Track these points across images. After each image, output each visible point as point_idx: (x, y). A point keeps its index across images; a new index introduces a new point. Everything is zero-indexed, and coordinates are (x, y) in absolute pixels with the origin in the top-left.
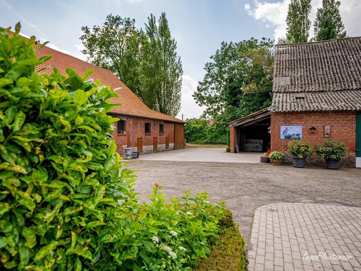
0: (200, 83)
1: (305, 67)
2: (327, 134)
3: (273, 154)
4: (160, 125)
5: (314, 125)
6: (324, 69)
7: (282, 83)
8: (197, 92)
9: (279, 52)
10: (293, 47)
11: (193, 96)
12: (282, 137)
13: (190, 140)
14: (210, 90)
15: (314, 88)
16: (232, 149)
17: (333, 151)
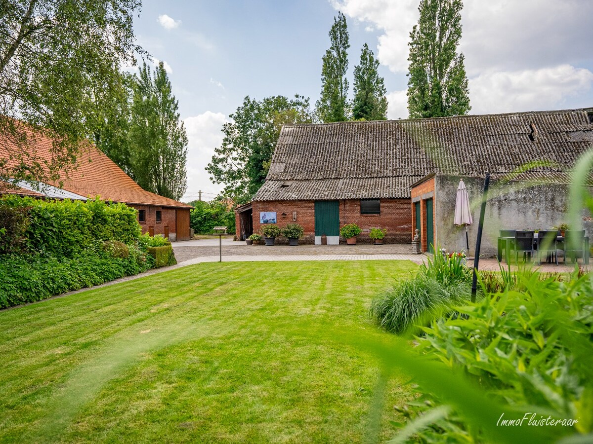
0: (217, 150)
1: (302, 153)
2: (294, 219)
3: (253, 236)
4: (157, 212)
5: (285, 212)
6: (318, 156)
7: (277, 171)
8: (213, 164)
9: (284, 133)
10: (299, 128)
11: (206, 169)
12: (262, 222)
13: (203, 231)
14: (229, 161)
15: (302, 176)
16: (238, 237)
17: (290, 232)
